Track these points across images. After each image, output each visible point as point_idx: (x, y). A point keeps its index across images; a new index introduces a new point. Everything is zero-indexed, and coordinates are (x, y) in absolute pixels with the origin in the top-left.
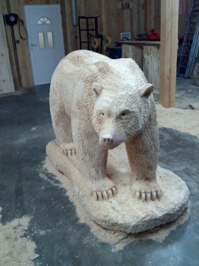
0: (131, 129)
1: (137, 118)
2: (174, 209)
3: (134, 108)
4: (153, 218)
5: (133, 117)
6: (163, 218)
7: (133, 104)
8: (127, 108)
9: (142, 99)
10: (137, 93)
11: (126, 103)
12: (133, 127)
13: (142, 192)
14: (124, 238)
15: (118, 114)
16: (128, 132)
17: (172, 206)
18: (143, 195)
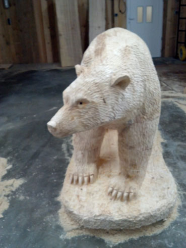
0: (89, 120)
1: (97, 109)
2: (136, 217)
3: (96, 98)
4: (108, 219)
5: (93, 107)
6: (120, 222)
7: (95, 94)
8: (85, 97)
9: (113, 89)
10: (107, 82)
11: (86, 92)
12: (93, 118)
13: (115, 188)
14: (77, 229)
15: (74, 102)
16: (85, 123)
17: (135, 214)
18: (114, 192)
